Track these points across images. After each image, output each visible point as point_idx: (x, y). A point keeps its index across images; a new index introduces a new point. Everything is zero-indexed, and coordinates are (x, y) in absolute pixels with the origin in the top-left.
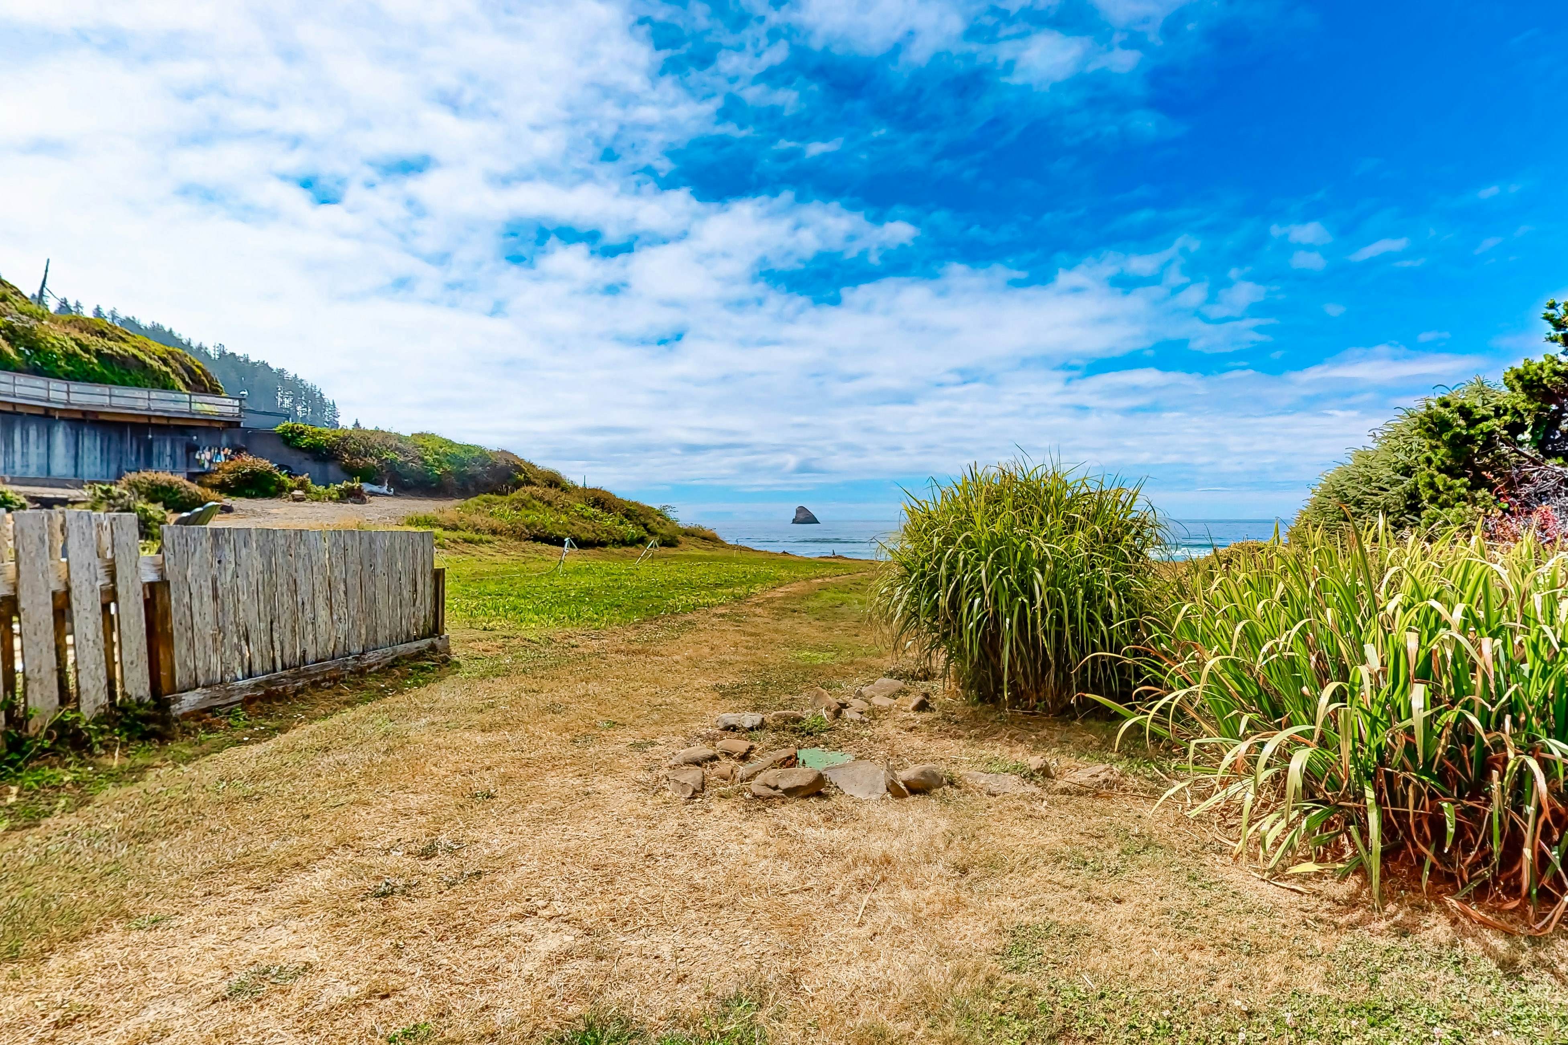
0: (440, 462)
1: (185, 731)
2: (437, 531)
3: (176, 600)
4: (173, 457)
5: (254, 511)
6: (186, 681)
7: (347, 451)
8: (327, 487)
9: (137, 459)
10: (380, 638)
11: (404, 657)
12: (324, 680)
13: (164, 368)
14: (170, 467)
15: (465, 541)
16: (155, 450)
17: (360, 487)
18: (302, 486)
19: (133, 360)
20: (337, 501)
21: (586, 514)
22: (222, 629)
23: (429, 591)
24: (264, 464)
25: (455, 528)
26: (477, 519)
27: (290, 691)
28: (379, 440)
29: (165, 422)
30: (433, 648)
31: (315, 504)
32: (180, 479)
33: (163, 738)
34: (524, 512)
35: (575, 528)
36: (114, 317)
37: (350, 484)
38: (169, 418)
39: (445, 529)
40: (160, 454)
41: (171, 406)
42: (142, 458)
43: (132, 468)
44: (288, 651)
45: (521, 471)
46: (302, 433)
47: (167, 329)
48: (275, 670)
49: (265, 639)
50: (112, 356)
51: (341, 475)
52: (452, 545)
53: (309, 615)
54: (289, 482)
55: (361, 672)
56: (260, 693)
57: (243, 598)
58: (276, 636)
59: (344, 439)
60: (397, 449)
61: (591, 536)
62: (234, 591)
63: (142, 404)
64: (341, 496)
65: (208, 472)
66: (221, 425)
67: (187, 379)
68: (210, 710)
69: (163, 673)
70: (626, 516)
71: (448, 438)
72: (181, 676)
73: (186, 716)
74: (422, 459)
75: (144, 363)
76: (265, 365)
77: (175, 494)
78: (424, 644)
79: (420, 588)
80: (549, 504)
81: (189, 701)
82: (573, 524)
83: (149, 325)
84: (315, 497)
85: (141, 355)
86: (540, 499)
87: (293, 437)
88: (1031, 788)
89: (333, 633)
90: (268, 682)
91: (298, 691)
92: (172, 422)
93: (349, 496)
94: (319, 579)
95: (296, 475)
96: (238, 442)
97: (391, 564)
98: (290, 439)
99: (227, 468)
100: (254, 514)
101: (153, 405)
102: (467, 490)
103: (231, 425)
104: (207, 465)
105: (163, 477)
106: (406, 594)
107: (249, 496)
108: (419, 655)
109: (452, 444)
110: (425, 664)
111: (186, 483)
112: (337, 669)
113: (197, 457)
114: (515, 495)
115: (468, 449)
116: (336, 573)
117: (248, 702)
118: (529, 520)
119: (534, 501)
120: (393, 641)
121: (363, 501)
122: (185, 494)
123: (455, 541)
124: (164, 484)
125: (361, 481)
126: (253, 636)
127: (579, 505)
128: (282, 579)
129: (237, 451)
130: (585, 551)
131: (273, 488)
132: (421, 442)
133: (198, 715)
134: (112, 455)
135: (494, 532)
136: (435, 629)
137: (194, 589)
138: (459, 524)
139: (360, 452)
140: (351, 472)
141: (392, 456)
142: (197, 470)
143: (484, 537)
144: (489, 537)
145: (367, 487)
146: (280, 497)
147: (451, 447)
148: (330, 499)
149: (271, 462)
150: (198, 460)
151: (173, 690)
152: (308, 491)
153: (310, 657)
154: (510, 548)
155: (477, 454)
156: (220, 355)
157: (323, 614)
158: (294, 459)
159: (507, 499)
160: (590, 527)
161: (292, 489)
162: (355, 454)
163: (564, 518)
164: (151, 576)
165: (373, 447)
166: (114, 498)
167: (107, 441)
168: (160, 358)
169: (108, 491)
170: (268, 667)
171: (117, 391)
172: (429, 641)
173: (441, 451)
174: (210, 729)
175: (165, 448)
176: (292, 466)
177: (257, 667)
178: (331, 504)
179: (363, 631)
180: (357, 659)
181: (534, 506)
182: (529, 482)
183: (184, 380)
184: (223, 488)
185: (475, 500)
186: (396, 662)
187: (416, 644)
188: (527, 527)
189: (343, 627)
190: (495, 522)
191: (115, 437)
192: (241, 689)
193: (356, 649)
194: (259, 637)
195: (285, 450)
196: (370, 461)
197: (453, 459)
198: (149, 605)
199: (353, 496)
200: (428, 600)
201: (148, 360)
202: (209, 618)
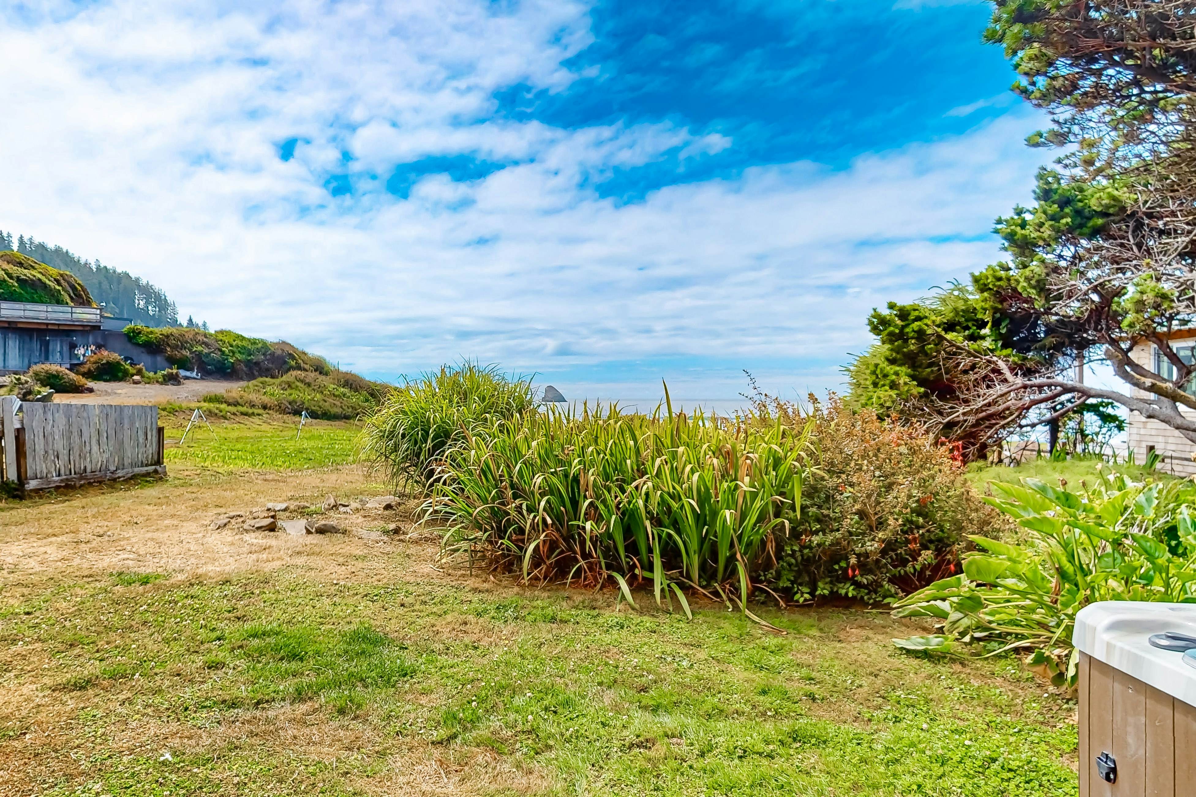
0: (233, 352)
1: (31, 498)
2: (223, 406)
3: (28, 436)
4: (61, 352)
5: (106, 391)
6: (32, 475)
7: (169, 345)
8: (155, 373)
9: (40, 355)
10: (126, 464)
11: (138, 475)
12: (94, 482)
13: (58, 287)
14: (59, 360)
15: (242, 414)
16: (51, 348)
17: (176, 373)
18: (139, 372)
19: (38, 282)
20: (161, 384)
21: (337, 393)
22: (46, 452)
23: (155, 440)
24: (115, 357)
25: (236, 404)
26: (253, 397)
27: (78, 485)
28: (191, 336)
29: (56, 328)
30: (156, 472)
31: (147, 385)
32: (63, 369)
33: (21, 498)
34: (289, 391)
35: (327, 404)
36: (31, 243)
37: (170, 371)
38: (59, 325)
39: (229, 404)
40: (54, 350)
41: (61, 316)
42: (43, 355)
43: (37, 361)
44: (77, 465)
45: (293, 358)
46: (140, 333)
47: (65, 250)
48: (71, 474)
49: (67, 458)
50: (26, 280)
51: (165, 364)
52: (232, 416)
53: (88, 448)
54: (132, 370)
55: (114, 480)
56: (63, 484)
57: (56, 437)
58: (71, 458)
59: (167, 337)
60: (204, 343)
61: (338, 410)
62: (52, 434)
63: (43, 315)
64: (164, 379)
65: (82, 364)
66: (88, 328)
67: (72, 294)
68: (41, 489)
69: (22, 470)
70: (372, 395)
71: (240, 333)
72: (29, 473)
73: (31, 490)
74: (220, 350)
75: (45, 284)
76: (127, 275)
77: (60, 380)
78: (151, 469)
79: (149, 437)
80: (309, 385)
81: (32, 484)
82: (325, 401)
83: (53, 248)
84: (148, 380)
85: (44, 279)
86: (302, 381)
87: (134, 337)
88: (385, 538)
89: (100, 459)
90: (67, 479)
91: (81, 486)
92: (61, 328)
93: (170, 380)
94: (93, 430)
95: (136, 365)
96: (100, 341)
97: (132, 423)
98: (132, 337)
99: (92, 359)
100: (107, 393)
101: (50, 316)
102: (253, 373)
103: (95, 328)
104: (82, 358)
105: (54, 368)
106: (141, 440)
107: (106, 381)
108: (148, 474)
109: (243, 338)
110: (148, 479)
111: (67, 372)
112: (101, 477)
113: (76, 352)
114: (285, 378)
115: (254, 342)
116: (102, 427)
117: (57, 488)
118: (291, 398)
119: (298, 384)
120: (132, 465)
121: (179, 383)
122: (66, 380)
123: (234, 414)
124: (55, 373)
125: (178, 369)
126: (60, 456)
127: (333, 386)
128: (75, 430)
129: (99, 347)
130: (333, 423)
131: (120, 374)
132: (220, 337)
133: (37, 491)
134: (26, 352)
135: (265, 407)
136: (159, 462)
137: (36, 433)
138: (240, 401)
139: (178, 346)
140: (172, 361)
141: (200, 348)
142: (76, 362)
143: (256, 411)
144: (261, 411)
145: (183, 373)
146: (125, 381)
147: (242, 341)
148: (157, 382)
149: (120, 355)
150: (76, 355)
151: (26, 478)
152: (143, 377)
153: (88, 470)
154: (274, 420)
155: (260, 345)
156: (97, 269)
157: (95, 448)
158: (135, 352)
159: (277, 381)
160: (338, 403)
161: (133, 375)
162: (175, 347)
163: (318, 396)
164: (18, 426)
165: (187, 342)
166: (22, 384)
167: (22, 343)
168: (55, 280)
169: (19, 379)
170: (68, 473)
171: (29, 306)
172: (153, 467)
173: (234, 343)
174: (41, 497)
175: (57, 346)
176: (134, 358)
177: (62, 472)
178: (158, 386)
179: (116, 459)
180: (112, 473)
181: (297, 387)
182: (299, 368)
183: (69, 295)
184: (90, 375)
185: (254, 382)
186: (134, 477)
187: (146, 468)
188: (290, 403)
189: (105, 456)
190: (266, 399)
191: (27, 339)
192: (55, 482)
193: (112, 468)
194: (64, 457)
195: (129, 346)
196: (184, 352)
197: (243, 350)
198: (17, 438)
199: (172, 379)
200: (154, 444)
201: (47, 282)
202: (42, 447)
